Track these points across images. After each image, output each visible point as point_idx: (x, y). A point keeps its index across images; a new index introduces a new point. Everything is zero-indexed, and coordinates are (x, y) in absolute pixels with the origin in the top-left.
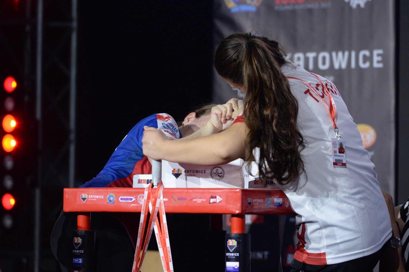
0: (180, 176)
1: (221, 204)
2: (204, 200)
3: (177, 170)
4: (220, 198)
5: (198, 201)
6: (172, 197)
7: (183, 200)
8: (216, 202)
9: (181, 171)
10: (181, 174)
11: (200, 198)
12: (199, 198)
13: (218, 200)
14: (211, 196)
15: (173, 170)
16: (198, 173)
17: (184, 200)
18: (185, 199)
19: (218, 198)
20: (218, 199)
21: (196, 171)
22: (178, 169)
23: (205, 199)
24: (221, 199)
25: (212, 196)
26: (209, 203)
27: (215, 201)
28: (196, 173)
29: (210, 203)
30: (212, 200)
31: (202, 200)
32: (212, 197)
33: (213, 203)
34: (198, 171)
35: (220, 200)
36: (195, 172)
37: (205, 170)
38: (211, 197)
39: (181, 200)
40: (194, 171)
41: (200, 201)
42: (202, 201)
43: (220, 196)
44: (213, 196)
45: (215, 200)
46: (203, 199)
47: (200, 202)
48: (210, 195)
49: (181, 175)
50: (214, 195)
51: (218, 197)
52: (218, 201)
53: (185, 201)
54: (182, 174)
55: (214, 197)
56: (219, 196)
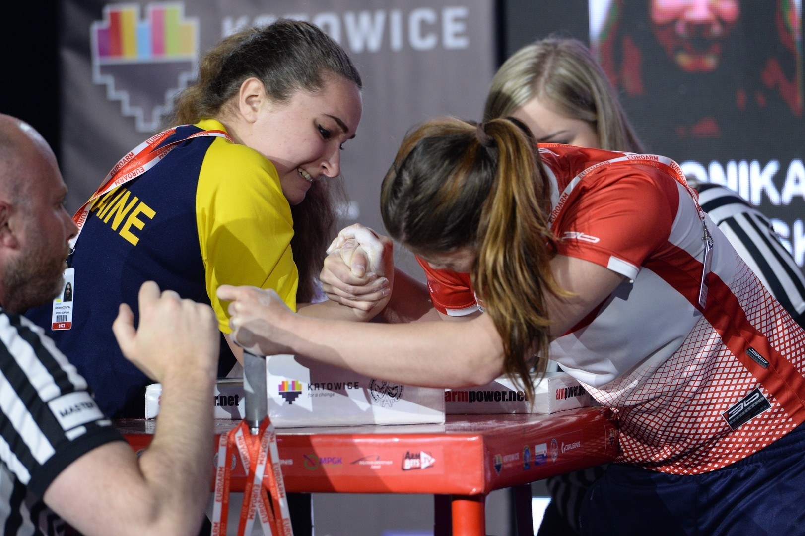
0: (297, 397)
1: (433, 472)
2: (389, 463)
3: (290, 383)
4: (429, 457)
5: (374, 465)
6: (305, 456)
7: (333, 462)
8: (419, 468)
9: (300, 385)
10: (300, 393)
11: (378, 459)
12: (376, 457)
13: (425, 462)
14: (405, 454)
15: (281, 383)
16: (340, 388)
17: (336, 463)
18: (340, 461)
19: (425, 458)
20: (426, 460)
21: (335, 384)
22: (293, 383)
23: (390, 460)
24: (433, 460)
25: (408, 453)
26: (400, 468)
27: (418, 465)
28: (336, 388)
29: (403, 469)
30: (409, 464)
31: (383, 462)
32: (409, 456)
33: (412, 469)
34: (341, 383)
35: (429, 461)
36: (333, 386)
37: (358, 383)
38: (405, 456)
39: (328, 462)
40: (331, 384)
41: (377, 465)
42: (383, 466)
43: (430, 454)
44: (411, 453)
45: (416, 463)
46: (387, 460)
47: (379, 467)
48: (404, 451)
49: (299, 395)
50: (412, 451)
51: (423, 455)
52: (423, 466)
53: (340, 466)
54: (303, 392)
55: (414, 457)
56: (426, 452)
